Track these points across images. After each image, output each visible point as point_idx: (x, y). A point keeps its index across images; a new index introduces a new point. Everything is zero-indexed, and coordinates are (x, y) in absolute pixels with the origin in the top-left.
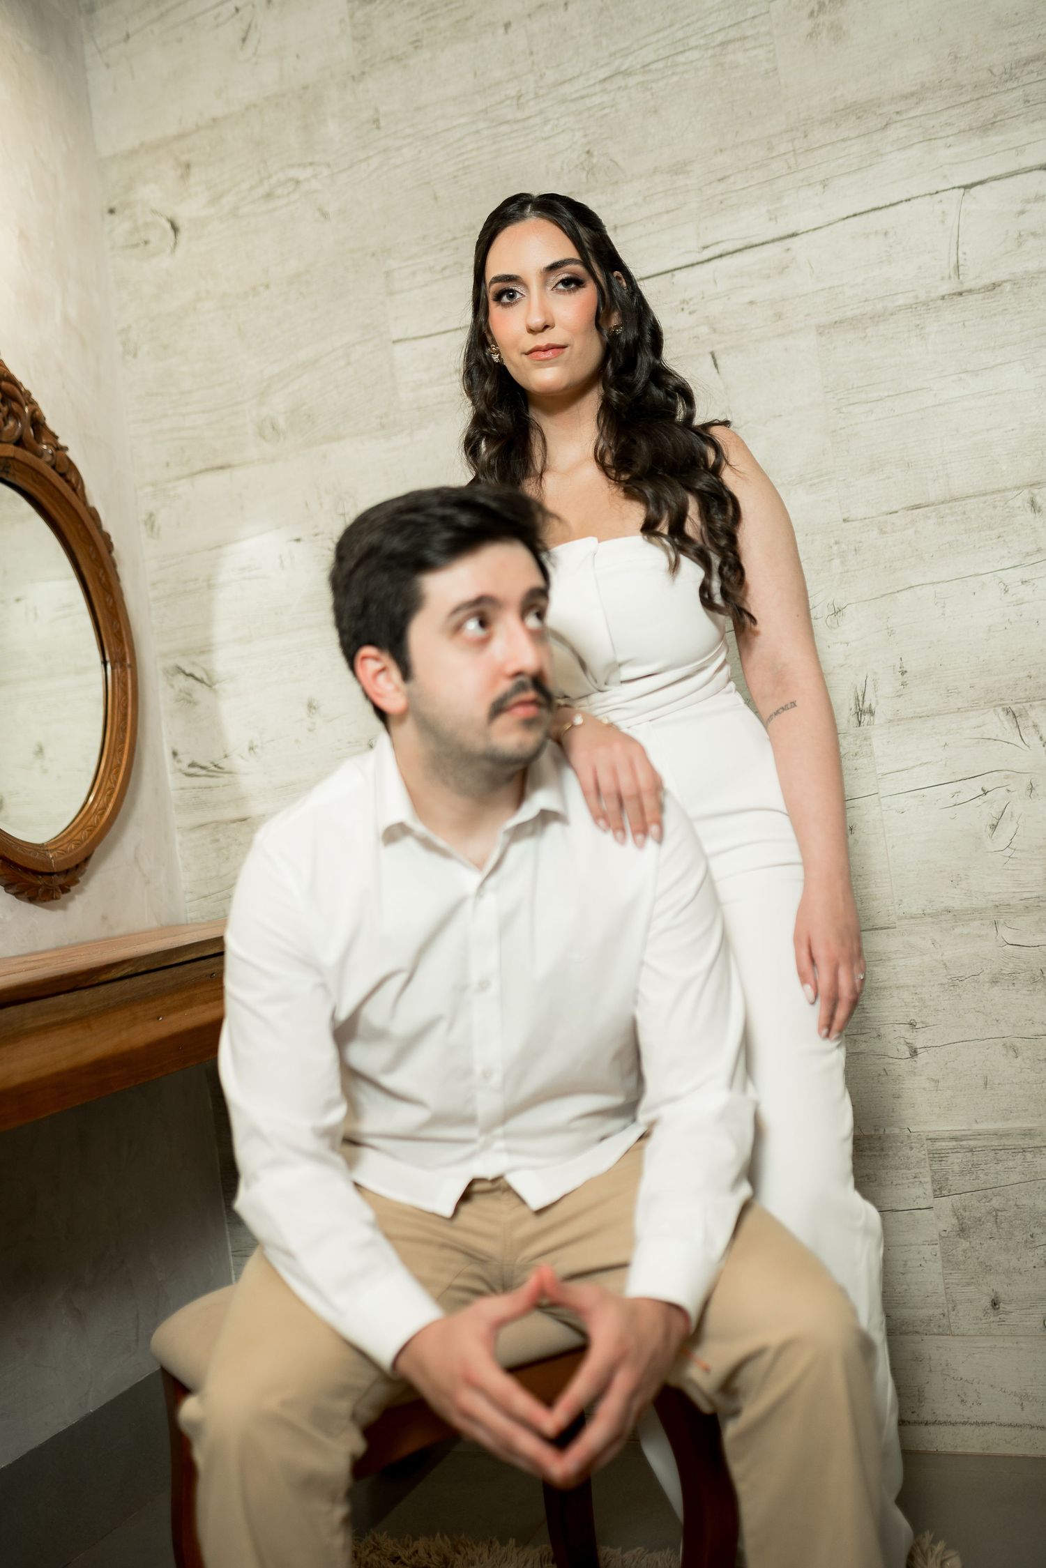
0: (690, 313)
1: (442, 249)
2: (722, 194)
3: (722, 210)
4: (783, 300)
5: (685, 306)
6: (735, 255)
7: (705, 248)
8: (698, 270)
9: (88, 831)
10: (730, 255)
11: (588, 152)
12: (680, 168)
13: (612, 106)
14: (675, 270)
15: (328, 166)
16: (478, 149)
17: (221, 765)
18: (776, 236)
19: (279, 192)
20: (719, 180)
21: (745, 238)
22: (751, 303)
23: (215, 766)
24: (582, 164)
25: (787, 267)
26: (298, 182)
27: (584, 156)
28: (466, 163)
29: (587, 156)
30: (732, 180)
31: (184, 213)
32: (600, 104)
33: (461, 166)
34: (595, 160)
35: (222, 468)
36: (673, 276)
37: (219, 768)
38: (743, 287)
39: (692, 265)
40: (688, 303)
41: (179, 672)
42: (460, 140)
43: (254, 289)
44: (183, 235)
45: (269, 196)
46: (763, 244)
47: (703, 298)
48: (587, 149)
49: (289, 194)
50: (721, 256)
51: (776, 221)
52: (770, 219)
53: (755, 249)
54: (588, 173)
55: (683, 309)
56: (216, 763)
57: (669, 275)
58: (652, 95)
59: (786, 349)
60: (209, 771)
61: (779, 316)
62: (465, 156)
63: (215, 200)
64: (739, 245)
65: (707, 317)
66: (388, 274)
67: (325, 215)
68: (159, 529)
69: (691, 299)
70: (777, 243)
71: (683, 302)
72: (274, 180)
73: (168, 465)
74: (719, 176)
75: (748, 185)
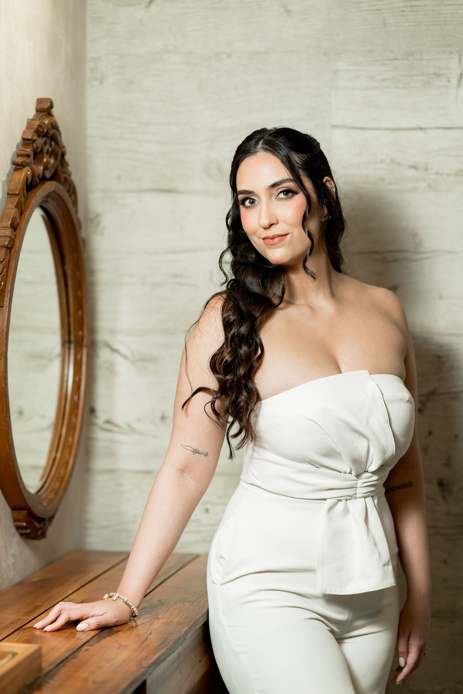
23: (129, 426)
60: (122, 429)
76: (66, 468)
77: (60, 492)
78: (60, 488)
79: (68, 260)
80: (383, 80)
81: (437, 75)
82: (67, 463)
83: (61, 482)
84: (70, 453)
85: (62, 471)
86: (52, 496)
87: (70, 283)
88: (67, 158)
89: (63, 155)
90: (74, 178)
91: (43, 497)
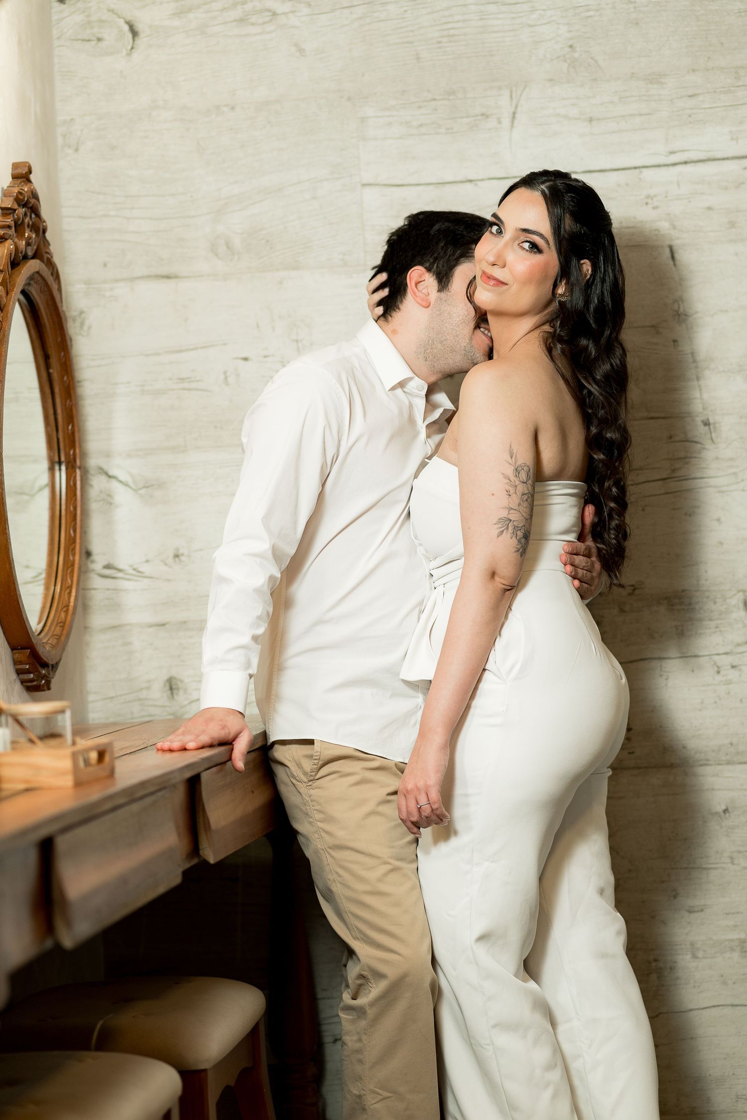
0: (654, 208)
1: (420, 107)
2: (691, 109)
3: (690, 122)
4: (737, 211)
5: (649, 201)
6: (698, 164)
7: (672, 153)
8: (663, 171)
9: (61, 626)
10: (693, 164)
11: (571, 46)
12: (656, 78)
13: (597, 10)
14: (643, 167)
15: (309, 5)
16: (464, 21)
17: (141, 569)
18: (736, 154)
19: (253, 19)
20: (690, 96)
21: (709, 151)
22: (709, 208)
23: (134, 569)
24: (564, 56)
25: (744, 183)
26: (274, 14)
27: (567, 50)
28: (452, 32)
29: (569, 50)
30: (701, 98)
31: (144, 19)
32: (585, 6)
33: (446, 33)
34: (576, 55)
35: (168, 277)
36: (641, 172)
37: (139, 572)
38: (702, 194)
39: (659, 166)
40: (652, 199)
41: (100, 473)
42: (447, 9)
43: (218, 108)
44: (142, 41)
45: (242, 21)
46: (724, 159)
47: (666, 197)
48: (570, 43)
49: (264, 23)
50: (686, 163)
51: (737, 142)
52: (732, 139)
53: (717, 162)
54: (569, 65)
55: (647, 204)
56: (135, 567)
57: (637, 171)
58: (635, 8)
59: (736, 254)
60: (127, 574)
61: (732, 224)
62: (450, 26)
63: (179, 13)
64: (702, 156)
65: (669, 214)
66: (363, 120)
67: (301, 51)
68: (90, 327)
69: (655, 196)
70: (736, 161)
71: (648, 197)
72: (249, 7)
73: (105, 265)
74: (690, 93)
75: (714, 105)
76: (67, 611)
77: (63, 638)
78: (61, 634)
79: (54, 361)
80: (421, 125)
81: (485, 116)
82: (68, 606)
83: (63, 627)
84: (70, 593)
85: (63, 615)
86: (54, 641)
87: (57, 390)
88: (48, 235)
89: (44, 231)
90: (56, 259)
91: (45, 641)
